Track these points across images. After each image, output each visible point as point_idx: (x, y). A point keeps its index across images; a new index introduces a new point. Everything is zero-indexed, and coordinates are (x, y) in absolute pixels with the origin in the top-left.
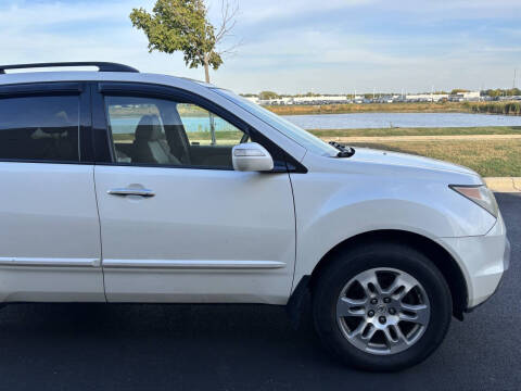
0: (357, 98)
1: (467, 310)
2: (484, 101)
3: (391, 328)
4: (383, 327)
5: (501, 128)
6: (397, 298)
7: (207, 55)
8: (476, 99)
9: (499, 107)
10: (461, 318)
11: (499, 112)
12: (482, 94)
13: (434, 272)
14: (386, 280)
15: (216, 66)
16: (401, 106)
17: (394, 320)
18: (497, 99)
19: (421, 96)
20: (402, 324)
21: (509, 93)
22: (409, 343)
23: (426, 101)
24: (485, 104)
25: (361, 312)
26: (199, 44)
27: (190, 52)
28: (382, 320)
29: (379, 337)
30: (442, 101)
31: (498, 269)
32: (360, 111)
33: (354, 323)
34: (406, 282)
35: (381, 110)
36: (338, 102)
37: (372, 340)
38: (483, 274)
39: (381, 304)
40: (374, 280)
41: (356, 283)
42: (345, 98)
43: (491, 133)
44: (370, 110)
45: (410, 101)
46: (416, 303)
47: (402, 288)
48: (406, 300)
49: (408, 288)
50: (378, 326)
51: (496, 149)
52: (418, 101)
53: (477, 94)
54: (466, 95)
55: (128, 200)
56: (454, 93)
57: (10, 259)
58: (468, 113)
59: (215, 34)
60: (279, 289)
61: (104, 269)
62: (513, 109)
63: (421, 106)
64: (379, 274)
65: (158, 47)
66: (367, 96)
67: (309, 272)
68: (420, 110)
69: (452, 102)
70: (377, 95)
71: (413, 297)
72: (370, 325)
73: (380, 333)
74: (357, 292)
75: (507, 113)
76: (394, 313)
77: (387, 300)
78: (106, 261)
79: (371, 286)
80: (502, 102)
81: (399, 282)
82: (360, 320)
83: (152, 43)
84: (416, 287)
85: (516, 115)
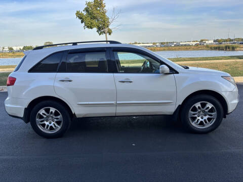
0: (157, 44)
1: (228, 114)
2: (216, 45)
3: (205, 120)
4: (202, 120)
5: (225, 57)
6: (207, 111)
7: (106, 30)
8: (212, 44)
9: (222, 47)
10: (225, 117)
11: (223, 50)
12: (214, 41)
13: (218, 102)
14: (203, 105)
15: (110, 34)
16: (178, 48)
17: (206, 118)
18: (221, 44)
19: (187, 43)
20: (208, 119)
21: (226, 41)
22: (211, 125)
23: (189, 45)
24: (216, 46)
25: (196, 116)
26: (104, 25)
27: (99, 29)
28: (202, 118)
29: (201, 123)
30: (197, 45)
31: (236, 101)
32: (160, 50)
33: (194, 119)
34: (210, 106)
35: (169, 50)
36: (149, 46)
37: (199, 124)
38: (232, 103)
39: (201, 113)
40: (200, 106)
41: (195, 106)
42: (152, 45)
43: (221, 59)
44: (164, 50)
45: (182, 45)
46: (212, 112)
47: (208, 107)
48: (209, 111)
49: (210, 108)
50: (201, 120)
51: (226, 66)
52: (185, 45)
53: (212, 42)
54: (207, 42)
55: (125, 83)
56: (202, 41)
57: (87, 103)
58: (208, 50)
59: (110, 21)
60: (171, 109)
61: (117, 105)
62: (229, 48)
63: (187, 47)
64: (201, 104)
65: (88, 27)
66: (162, 43)
67: (180, 103)
68: (187, 49)
69: (201, 46)
70: (167, 43)
71: (211, 110)
72: (198, 120)
73: (201, 122)
74: (195, 109)
75: (226, 50)
76: (206, 116)
77: (204, 111)
78: (118, 102)
79: (199, 107)
80: (224, 45)
81: (208, 106)
82: (196, 118)
83: (85, 25)
84: (213, 107)
85: (230, 50)
